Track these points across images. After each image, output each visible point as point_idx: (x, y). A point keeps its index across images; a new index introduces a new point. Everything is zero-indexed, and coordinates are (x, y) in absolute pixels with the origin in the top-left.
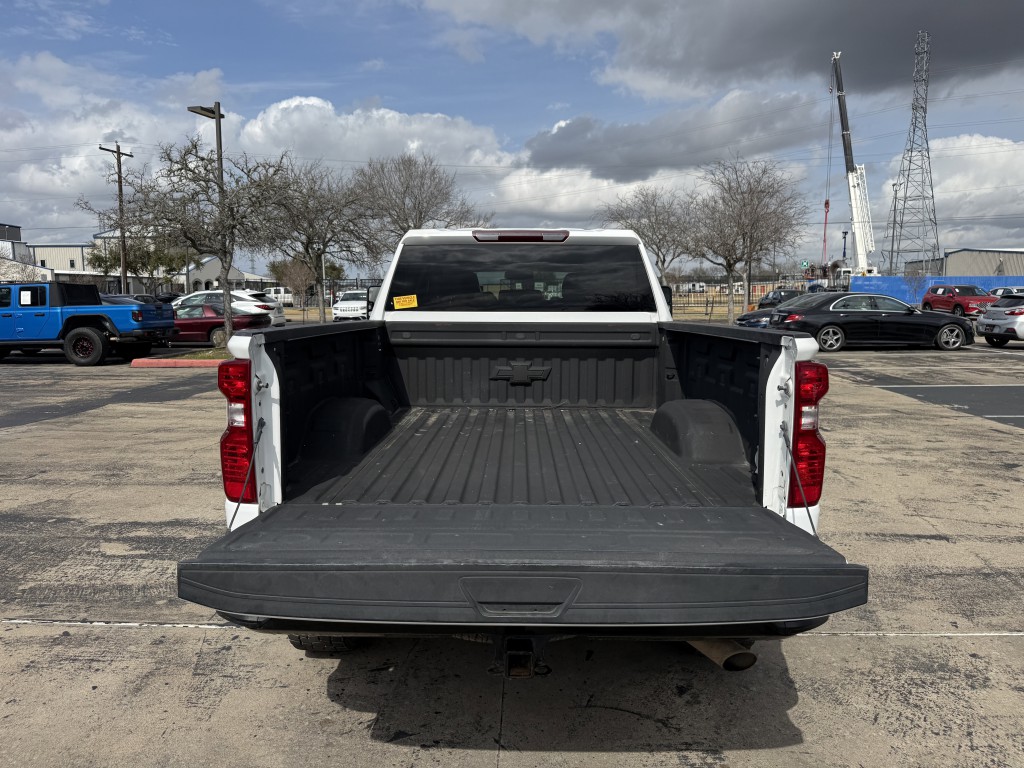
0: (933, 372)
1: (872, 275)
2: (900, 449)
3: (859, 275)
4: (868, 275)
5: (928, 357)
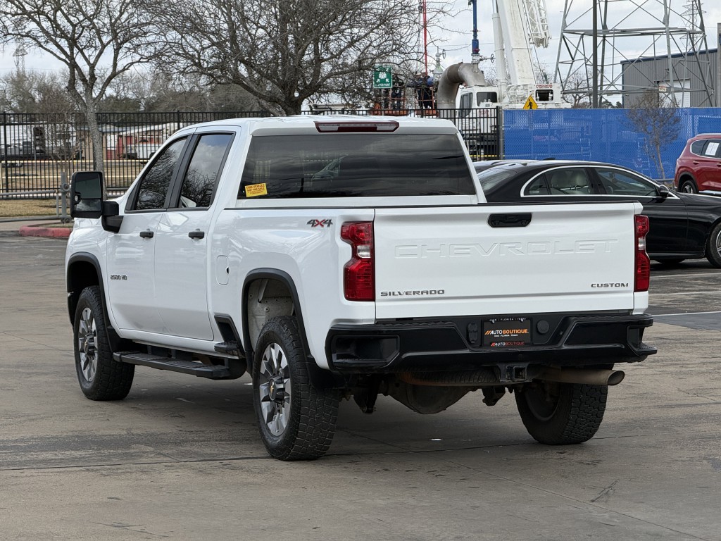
0: (706, 297)
1: (550, 105)
2: (671, 364)
3: (520, 106)
4: (541, 105)
5: (696, 279)
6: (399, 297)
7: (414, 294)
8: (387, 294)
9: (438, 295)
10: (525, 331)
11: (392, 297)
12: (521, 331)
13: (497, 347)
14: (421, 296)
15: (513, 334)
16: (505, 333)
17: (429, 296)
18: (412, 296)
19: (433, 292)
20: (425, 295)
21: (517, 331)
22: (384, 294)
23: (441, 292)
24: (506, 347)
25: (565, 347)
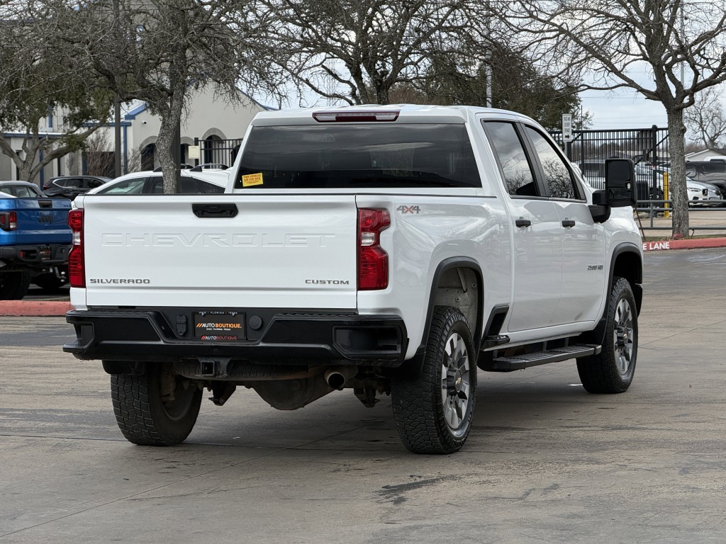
6: (107, 284)
7: (121, 282)
8: (95, 282)
9: (143, 284)
10: (238, 326)
11: (100, 284)
12: (234, 326)
13: (208, 341)
14: (127, 285)
15: (226, 328)
16: (218, 327)
17: (135, 285)
18: (119, 285)
19: (139, 281)
20: (131, 284)
21: (230, 326)
22: (93, 281)
23: (147, 281)
24: (217, 341)
25: (261, 344)
